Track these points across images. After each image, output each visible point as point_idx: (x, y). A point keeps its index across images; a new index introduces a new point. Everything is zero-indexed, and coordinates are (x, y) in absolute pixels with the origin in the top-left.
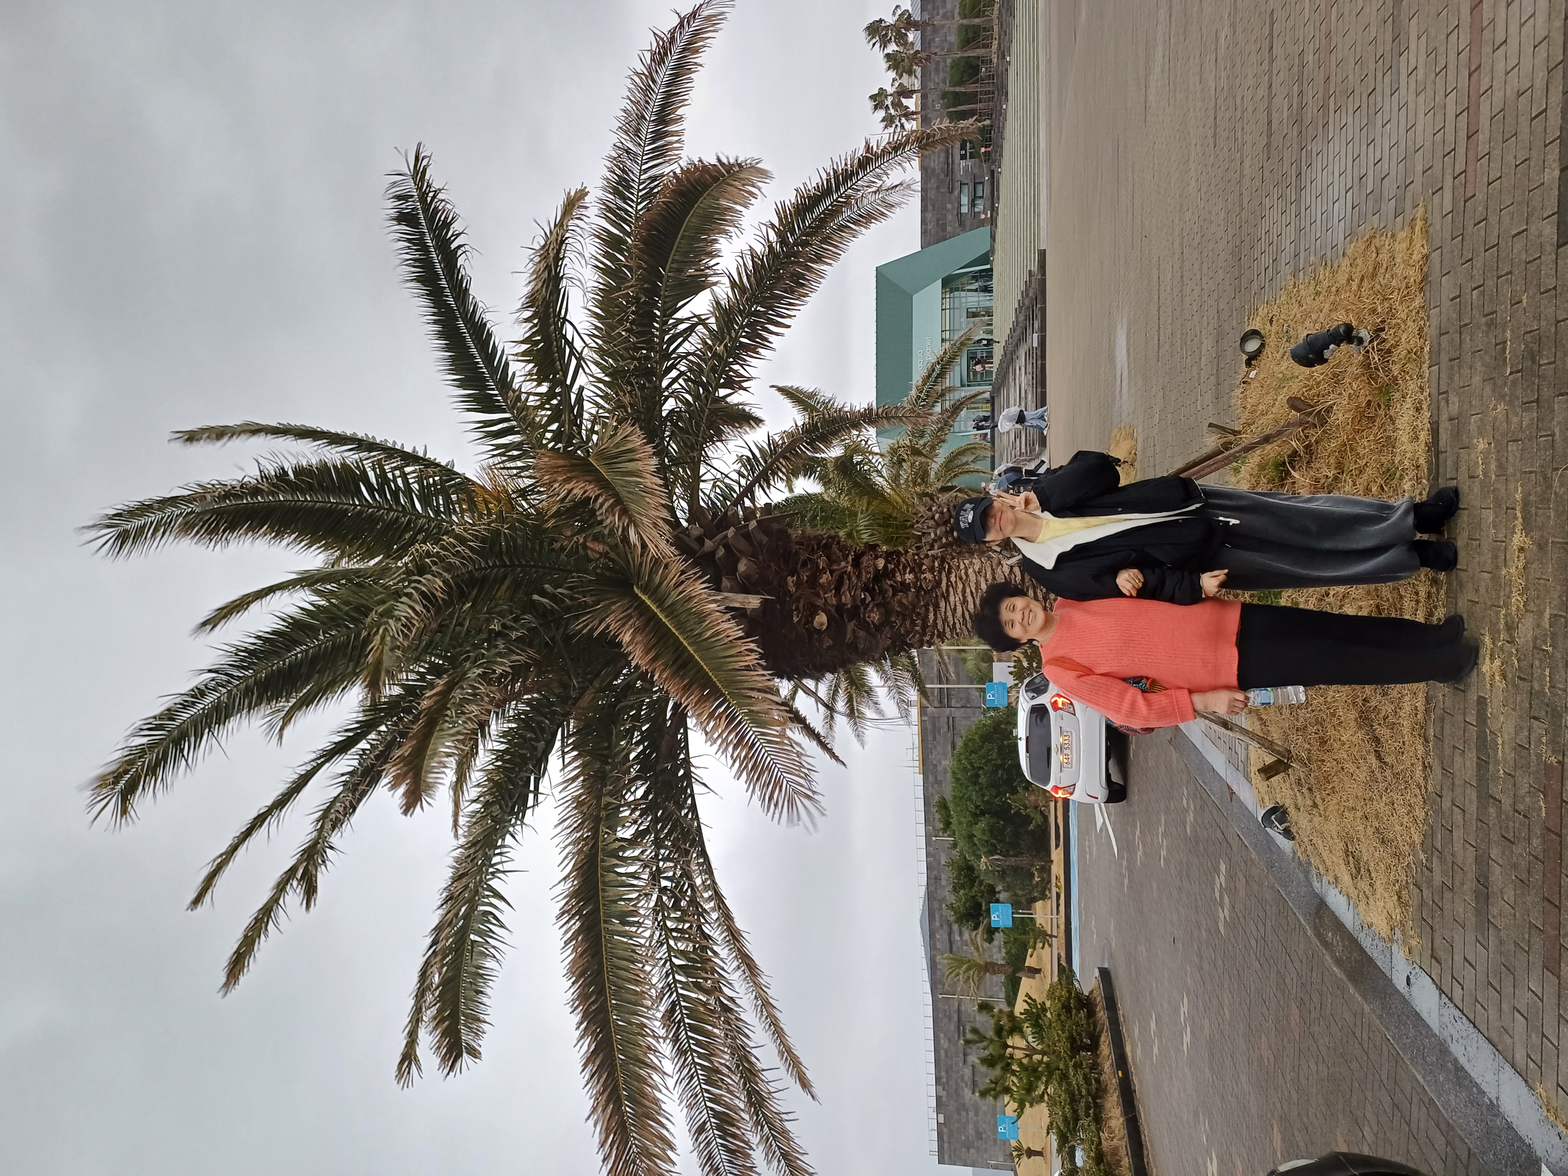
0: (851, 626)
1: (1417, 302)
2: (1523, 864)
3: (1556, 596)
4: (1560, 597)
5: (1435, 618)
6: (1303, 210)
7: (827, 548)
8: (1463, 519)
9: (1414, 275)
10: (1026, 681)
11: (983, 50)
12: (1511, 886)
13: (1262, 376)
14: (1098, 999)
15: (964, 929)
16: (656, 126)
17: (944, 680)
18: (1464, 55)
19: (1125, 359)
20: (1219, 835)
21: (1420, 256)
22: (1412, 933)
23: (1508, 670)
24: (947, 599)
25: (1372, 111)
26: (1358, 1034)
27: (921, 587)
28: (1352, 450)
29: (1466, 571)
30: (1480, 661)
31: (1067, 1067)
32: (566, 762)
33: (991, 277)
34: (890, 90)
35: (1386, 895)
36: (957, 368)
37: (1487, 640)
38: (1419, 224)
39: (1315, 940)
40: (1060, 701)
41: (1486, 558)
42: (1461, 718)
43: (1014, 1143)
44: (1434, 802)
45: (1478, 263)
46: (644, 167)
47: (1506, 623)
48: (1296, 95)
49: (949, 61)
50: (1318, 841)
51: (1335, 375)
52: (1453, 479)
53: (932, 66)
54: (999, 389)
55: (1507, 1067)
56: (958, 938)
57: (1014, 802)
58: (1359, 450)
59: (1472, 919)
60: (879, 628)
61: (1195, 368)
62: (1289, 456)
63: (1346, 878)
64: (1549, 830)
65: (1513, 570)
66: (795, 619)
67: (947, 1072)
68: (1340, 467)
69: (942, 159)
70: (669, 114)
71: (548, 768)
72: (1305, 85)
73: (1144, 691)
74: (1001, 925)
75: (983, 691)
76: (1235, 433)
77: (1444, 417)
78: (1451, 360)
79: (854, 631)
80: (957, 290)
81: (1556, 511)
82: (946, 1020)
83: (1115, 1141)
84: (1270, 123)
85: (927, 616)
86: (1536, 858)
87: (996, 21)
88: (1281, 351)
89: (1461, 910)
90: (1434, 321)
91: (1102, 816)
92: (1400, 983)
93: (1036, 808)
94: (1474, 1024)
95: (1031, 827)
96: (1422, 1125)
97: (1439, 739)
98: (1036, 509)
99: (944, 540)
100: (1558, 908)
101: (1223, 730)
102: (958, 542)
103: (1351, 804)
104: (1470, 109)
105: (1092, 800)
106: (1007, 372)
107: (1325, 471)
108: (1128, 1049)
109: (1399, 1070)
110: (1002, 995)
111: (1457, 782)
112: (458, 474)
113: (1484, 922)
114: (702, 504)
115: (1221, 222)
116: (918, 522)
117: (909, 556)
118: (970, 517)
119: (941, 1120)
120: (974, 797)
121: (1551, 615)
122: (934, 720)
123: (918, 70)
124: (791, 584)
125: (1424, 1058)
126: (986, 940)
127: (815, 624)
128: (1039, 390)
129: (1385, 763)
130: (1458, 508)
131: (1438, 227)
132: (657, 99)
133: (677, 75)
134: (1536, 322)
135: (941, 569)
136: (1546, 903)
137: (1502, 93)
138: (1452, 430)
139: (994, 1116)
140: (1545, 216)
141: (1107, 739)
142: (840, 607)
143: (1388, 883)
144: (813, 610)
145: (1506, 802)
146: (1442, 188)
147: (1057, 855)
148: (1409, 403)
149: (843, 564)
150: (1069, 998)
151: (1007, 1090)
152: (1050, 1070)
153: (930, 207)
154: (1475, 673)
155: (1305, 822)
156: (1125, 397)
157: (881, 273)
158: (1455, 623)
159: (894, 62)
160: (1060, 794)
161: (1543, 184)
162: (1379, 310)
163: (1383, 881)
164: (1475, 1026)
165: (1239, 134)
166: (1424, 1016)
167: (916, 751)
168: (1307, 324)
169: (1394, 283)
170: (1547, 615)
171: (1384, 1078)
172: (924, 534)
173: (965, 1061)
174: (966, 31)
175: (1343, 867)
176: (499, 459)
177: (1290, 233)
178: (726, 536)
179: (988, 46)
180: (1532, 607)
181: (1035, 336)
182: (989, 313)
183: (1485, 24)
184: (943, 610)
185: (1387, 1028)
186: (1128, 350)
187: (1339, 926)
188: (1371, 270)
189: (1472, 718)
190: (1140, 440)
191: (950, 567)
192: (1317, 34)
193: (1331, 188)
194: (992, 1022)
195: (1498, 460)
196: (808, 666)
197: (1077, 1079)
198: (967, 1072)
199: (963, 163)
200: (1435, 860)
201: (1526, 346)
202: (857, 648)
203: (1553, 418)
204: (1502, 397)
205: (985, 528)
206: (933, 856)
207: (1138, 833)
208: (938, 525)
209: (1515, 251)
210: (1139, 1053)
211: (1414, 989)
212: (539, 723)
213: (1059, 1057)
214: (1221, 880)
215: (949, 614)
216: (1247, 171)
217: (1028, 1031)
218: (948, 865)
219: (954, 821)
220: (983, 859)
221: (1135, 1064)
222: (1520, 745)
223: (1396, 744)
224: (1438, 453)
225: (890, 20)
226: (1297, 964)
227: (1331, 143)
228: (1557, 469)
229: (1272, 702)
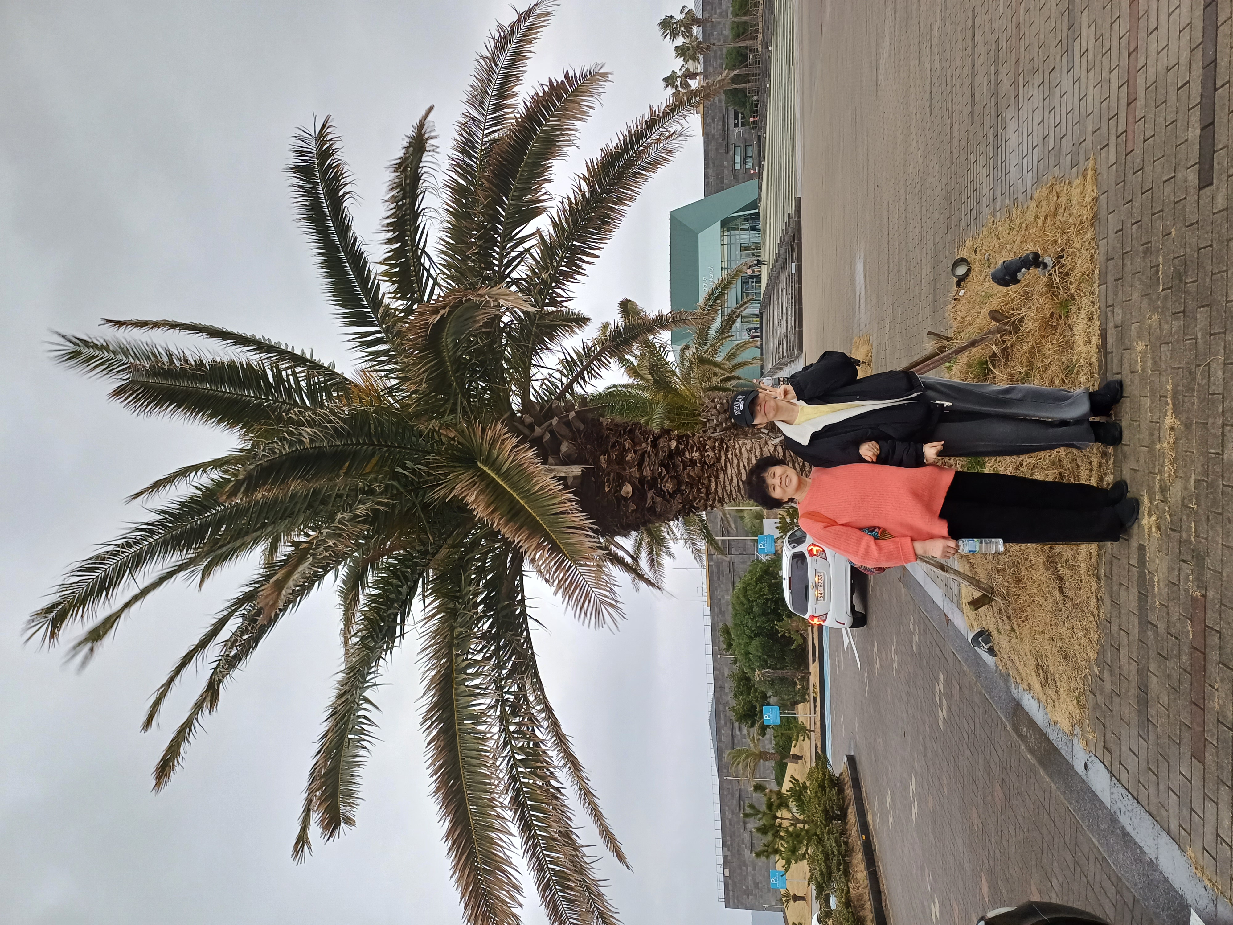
0: (650, 494)
1: (1089, 236)
2: (1175, 675)
3: (1199, 465)
4: (1202, 465)
5: (1105, 483)
6: (999, 163)
7: (631, 431)
8: (1126, 405)
9: (1086, 214)
10: (789, 534)
11: (751, 42)
12: (1165, 693)
13: (969, 294)
14: (846, 780)
15: (743, 726)
16: (496, 100)
17: (726, 533)
18: (1124, 40)
19: (863, 282)
20: (938, 652)
21: (1091, 198)
22: (1088, 729)
23: (1162, 523)
24: (725, 471)
25: (1053, 85)
26: (1047, 807)
27: (705, 462)
28: (1039, 351)
29: (1129, 445)
30: (1140, 516)
31: (823, 833)
32: (427, 603)
33: (759, 219)
34: (679, 73)
35: (1068, 700)
36: (733, 291)
37: (1146, 500)
38: (1090, 173)
39: (1013, 734)
40: (815, 549)
41: (1145, 435)
42: (1125, 561)
43: (783, 891)
44: (1105, 626)
45: (1137, 204)
46: (486, 132)
47: (1161, 486)
48: (993, 72)
49: (724, 51)
50: (1015, 657)
51: (1026, 293)
52: (1118, 374)
53: (711, 54)
54: (766, 307)
55: (1164, 834)
56: (738, 733)
57: (781, 627)
58: (1045, 351)
59: (1134, 717)
60: (672, 495)
61: (917, 288)
62: (990, 357)
63: (1037, 686)
64: (1195, 648)
65: (1165, 445)
66: (607, 489)
67: (731, 837)
68: (1031, 365)
69: (720, 127)
70: (507, 91)
71: (412, 609)
72: (1000, 65)
73: (876, 539)
74: (771, 723)
75: (756, 541)
76: (948, 339)
77: (1111, 325)
78: (1116, 280)
79: (653, 498)
80: (733, 229)
81: (1199, 398)
82: (730, 796)
83: (860, 889)
84: (973, 96)
85: (710, 486)
86: (1185, 671)
87: (760, 19)
88: (984, 274)
89: (1127, 711)
90: (1102, 249)
91: (848, 638)
92: (1079, 767)
93: (797, 631)
94: (1137, 800)
95: (793, 647)
96: (1098, 878)
97: (1108, 577)
98: (793, 398)
99: (724, 425)
100: (1203, 710)
101: (941, 572)
102: (735, 426)
103: (1040, 629)
104: (1129, 82)
105: (840, 626)
106: (772, 293)
107: (1019, 368)
108: (870, 818)
109: (1079, 834)
110: (773, 776)
111: (1123, 612)
112: (338, 374)
113: (1145, 721)
114: (532, 398)
115: (936, 174)
116: (704, 411)
117: (696, 439)
118: (742, 405)
119: (727, 874)
120: (749, 624)
121: (1195, 480)
122: (719, 564)
123: (701, 57)
124: (603, 461)
125: (1098, 826)
126: (760, 735)
127: (622, 493)
128: (797, 307)
129: (1067, 597)
130: (1122, 397)
131: (1105, 176)
132: (498, 78)
133: (514, 61)
134: (1182, 250)
135: (721, 448)
136: (1193, 706)
137: (1154, 70)
138: (1117, 336)
139: (768, 870)
140: (1189, 165)
141: (852, 578)
142: (642, 480)
143: (1069, 690)
144: (620, 480)
145: (1162, 627)
146: (1108, 145)
147: (814, 668)
148: (1083, 314)
149: (644, 445)
150: (824, 780)
151: (776, 851)
152: (809, 835)
153: (711, 165)
154: (1136, 526)
155: (1005, 642)
156: (863, 311)
157: (674, 217)
158: (1120, 486)
159: (681, 51)
160: (816, 622)
161: (1187, 140)
162: (1060, 241)
163: (1066, 688)
164: (1138, 802)
165: (949, 105)
166: (1098, 793)
167: (705, 589)
168: (1003, 253)
169: (1071, 220)
170: (1192, 481)
171: (1067, 840)
172: (708, 420)
173: (745, 828)
174: (738, 27)
175: (1035, 677)
176: (370, 364)
177: (989, 182)
178: (551, 424)
179: (755, 38)
180: (1180, 473)
181: (793, 264)
182: (758, 247)
183: (1141, 14)
184: (722, 480)
185: (1069, 801)
186: (865, 275)
187: (1032, 723)
188: (1053, 209)
189: (1134, 561)
190: (875, 345)
191: (727, 447)
192: (1009, 26)
193: (1021, 146)
194: (764, 799)
195: (1153, 358)
196: (617, 526)
197: (830, 843)
198: (747, 836)
199: (736, 130)
200: (1106, 673)
201: (1175, 268)
202: (655, 511)
203: (1196, 326)
204: (1155, 309)
205: (753, 415)
206: (719, 670)
207: (875, 650)
208: (719, 413)
209: (1165, 194)
210: (878, 820)
211: (1091, 773)
212: (403, 573)
213: (817, 826)
214: (940, 687)
215: (727, 483)
216: (956, 134)
217: (792, 804)
218: (730, 677)
219: (734, 644)
220: (757, 672)
221: (875, 830)
222: (1172, 583)
223: (1075, 582)
224: (1106, 354)
225: (679, 17)
226: (1000, 752)
227: (1021, 111)
228: (1199, 366)
229: (977, 550)
